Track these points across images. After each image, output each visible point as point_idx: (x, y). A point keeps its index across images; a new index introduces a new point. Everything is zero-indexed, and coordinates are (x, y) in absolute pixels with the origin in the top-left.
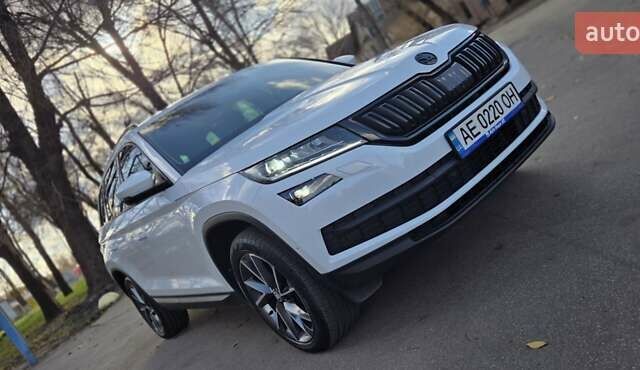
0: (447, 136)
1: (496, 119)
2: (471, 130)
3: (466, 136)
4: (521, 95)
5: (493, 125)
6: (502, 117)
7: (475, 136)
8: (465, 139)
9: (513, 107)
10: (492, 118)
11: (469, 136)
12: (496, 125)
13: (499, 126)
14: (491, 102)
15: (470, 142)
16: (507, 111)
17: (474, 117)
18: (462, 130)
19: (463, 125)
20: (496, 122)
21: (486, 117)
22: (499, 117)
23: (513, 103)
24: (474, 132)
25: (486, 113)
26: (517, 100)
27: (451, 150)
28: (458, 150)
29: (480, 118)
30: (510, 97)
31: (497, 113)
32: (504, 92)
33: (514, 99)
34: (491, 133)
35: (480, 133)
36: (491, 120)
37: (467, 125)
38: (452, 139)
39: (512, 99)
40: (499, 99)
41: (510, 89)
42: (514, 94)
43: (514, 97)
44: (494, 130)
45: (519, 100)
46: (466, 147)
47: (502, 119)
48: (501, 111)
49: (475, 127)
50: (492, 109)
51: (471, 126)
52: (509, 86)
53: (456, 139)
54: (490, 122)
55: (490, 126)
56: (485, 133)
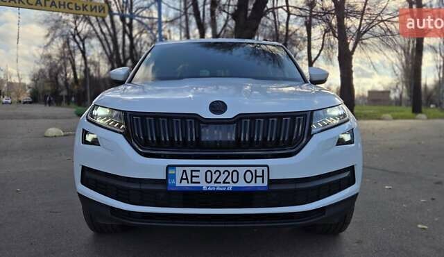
0: (168, 167)
1: (224, 182)
2: (192, 176)
3: (184, 177)
5: (216, 185)
6: (232, 185)
7: (192, 182)
8: (182, 179)
9: (253, 184)
11: (187, 179)
12: (220, 187)
13: (221, 189)
14: (231, 169)
15: (184, 183)
16: (241, 183)
17: (203, 170)
18: (185, 171)
19: (188, 170)
20: (222, 185)
21: (215, 177)
22: (229, 183)
23: (256, 182)
24: (195, 180)
25: (217, 173)
26: (263, 182)
27: (165, 178)
28: (170, 182)
29: (209, 173)
30: (256, 176)
31: (229, 180)
32: (253, 169)
33: (259, 180)
34: (209, 189)
35: (199, 183)
36: (218, 181)
37: (192, 171)
38: (171, 172)
39: (257, 178)
40: (242, 171)
41: (263, 171)
42: (263, 177)
43: (261, 178)
44: (214, 189)
45: (266, 184)
46: (178, 184)
47: (230, 186)
48: (235, 180)
49: (198, 177)
50: (226, 174)
51: (194, 174)
52: (263, 168)
53: (175, 174)
54: (215, 182)
55: (212, 184)
56: (204, 186)
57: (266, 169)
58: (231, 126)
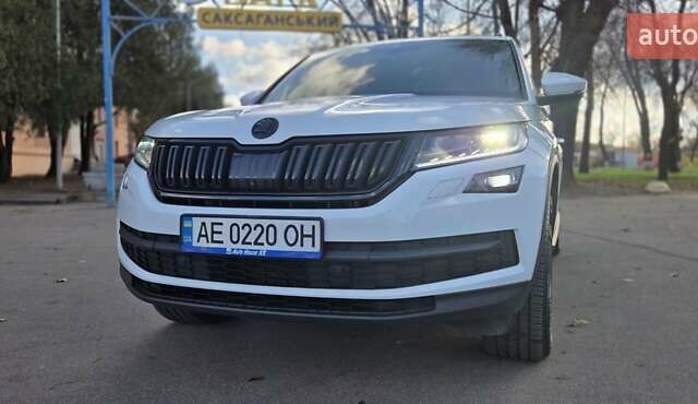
0: (184, 217)
1: (256, 243)
2: (213, 232)
3: (203, 233)
4: (326, 246)
5: (244, 247)
6: (267, 247)
7: (213, 241)
8: (200, 236)
9: (297, 248)
10: (251, 239)
11: (206, 236)
12: (250, 250)
13: (250, 253)
14: (265, 223)
15: (203, 244)
16: (281, 246)
17: (228, 222)
18: (204, 224)
19: (208, 221)
20: (253, 247)
21: (243, 233)
22: (262, 244)
23: (302, 245)
24: (216, 237)
25: (247, 228)
26: (313, 246)
27: (178, 234)
28: (186, 239)
29: (235, 228)
30: (303, 236)
31: (262, 239)
32: (297, 224)
33: (307, 241)
34: (235, 252)
35: (222, 242)
36: (247, 241)
37: (213, 224)
38: (187, 224)
39: (305, 239)
40: (281, 225)
41: (314, 227)
42: (313, 236)
43: (311, 239)
44: (241, 252)
45: (317, 248)
46: (195, 244)
47: (264, 250)
48: (271, 241)
49: (220, 233)
50: (259, 229)
51: (216, 228)
52: (313, 222)
53: (191, 228)
54: (244, 243)
55: (239, 246)
56: (229, 247)
57: (317, 224)
58: (275, 156)
